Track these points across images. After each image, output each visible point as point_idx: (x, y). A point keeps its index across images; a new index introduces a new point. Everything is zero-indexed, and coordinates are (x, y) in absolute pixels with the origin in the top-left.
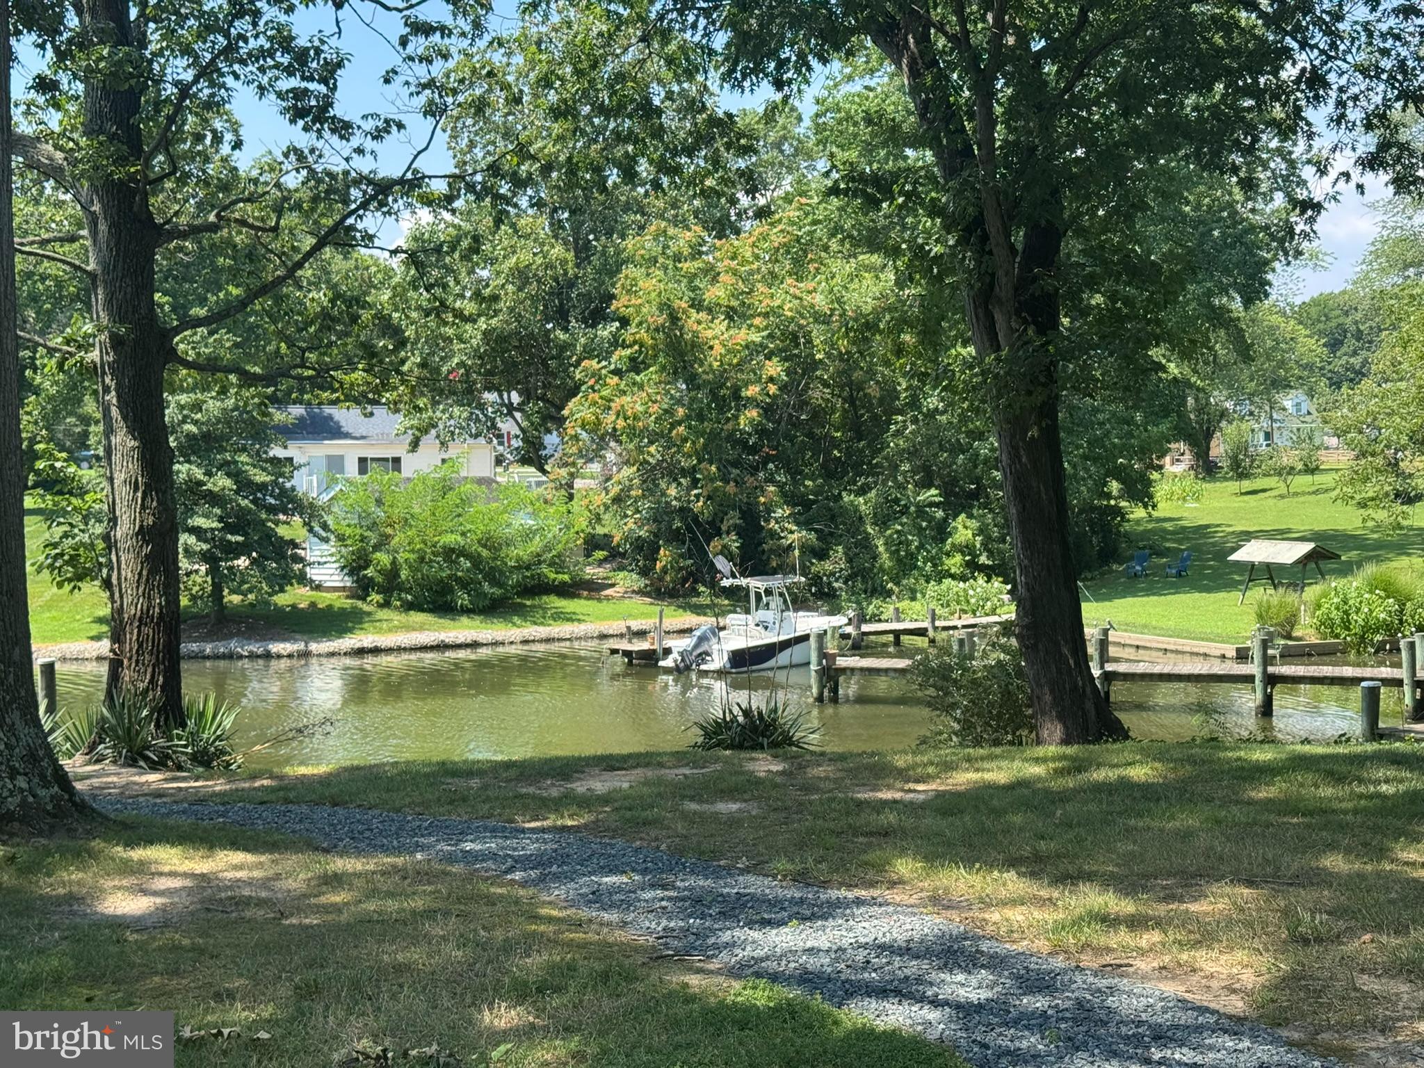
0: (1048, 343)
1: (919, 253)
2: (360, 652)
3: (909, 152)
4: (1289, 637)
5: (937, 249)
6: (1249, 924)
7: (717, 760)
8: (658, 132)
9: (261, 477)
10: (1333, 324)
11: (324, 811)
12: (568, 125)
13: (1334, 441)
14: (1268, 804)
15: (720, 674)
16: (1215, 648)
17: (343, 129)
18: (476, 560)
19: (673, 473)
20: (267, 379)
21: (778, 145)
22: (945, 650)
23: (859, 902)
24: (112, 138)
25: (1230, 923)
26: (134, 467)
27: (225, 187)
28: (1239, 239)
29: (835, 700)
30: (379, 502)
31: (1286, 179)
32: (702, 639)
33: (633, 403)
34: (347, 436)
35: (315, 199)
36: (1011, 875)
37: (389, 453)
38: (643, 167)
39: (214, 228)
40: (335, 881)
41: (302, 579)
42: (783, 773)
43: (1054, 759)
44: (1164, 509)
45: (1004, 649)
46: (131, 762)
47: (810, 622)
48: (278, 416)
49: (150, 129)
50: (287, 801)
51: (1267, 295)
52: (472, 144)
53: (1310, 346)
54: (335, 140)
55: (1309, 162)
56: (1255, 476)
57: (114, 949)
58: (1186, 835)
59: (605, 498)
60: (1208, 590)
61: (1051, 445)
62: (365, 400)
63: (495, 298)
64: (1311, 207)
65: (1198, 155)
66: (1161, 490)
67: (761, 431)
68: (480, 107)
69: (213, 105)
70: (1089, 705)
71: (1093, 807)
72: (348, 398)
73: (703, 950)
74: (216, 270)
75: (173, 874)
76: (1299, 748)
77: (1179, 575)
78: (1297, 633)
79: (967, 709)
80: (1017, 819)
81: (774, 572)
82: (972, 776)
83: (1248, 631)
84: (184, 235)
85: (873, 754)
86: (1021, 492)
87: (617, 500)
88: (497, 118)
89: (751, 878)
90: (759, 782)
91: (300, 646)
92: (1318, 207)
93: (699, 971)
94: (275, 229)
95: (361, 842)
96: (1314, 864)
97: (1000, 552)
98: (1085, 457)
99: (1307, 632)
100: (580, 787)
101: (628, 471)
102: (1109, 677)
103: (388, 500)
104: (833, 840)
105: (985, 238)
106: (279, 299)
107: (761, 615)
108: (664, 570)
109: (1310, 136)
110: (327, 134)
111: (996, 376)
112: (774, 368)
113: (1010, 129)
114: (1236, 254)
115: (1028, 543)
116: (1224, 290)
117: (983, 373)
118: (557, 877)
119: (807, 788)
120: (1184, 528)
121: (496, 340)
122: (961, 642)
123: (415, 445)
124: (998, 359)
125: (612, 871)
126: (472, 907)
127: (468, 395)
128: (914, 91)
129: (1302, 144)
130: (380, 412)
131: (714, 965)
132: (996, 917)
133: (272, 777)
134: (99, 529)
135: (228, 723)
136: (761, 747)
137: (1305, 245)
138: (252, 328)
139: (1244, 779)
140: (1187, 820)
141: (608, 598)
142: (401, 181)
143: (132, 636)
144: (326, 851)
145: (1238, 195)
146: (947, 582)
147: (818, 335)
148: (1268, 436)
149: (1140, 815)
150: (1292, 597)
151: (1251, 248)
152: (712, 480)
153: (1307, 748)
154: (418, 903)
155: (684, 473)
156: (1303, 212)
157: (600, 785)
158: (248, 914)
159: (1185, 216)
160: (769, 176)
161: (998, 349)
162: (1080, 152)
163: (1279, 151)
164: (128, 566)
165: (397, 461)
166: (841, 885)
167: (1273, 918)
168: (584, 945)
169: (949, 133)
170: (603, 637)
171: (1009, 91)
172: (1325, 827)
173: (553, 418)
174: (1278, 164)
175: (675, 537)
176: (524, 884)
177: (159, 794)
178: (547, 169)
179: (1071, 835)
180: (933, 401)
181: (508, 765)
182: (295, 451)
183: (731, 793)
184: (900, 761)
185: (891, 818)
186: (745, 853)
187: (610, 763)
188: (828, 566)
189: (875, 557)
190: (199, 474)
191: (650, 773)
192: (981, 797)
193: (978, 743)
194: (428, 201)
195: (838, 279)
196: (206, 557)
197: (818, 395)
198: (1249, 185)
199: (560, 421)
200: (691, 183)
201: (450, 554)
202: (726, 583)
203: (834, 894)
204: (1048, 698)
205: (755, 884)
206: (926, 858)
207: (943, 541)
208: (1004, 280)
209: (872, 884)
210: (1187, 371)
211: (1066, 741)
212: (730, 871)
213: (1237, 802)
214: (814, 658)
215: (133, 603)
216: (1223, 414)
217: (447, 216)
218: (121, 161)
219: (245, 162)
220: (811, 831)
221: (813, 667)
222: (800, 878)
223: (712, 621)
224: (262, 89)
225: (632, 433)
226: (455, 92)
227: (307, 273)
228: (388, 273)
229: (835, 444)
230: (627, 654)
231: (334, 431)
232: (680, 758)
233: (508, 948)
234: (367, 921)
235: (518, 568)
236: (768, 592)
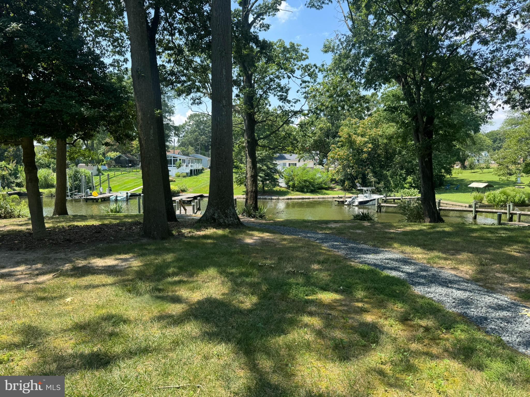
0: (430, 141)
1: (403, 122)
2: (288, 199)
3: (401, 102)
4: (481, 203)
5: (407, 121)
6: (471, 261)
7: (357, 222)
8: (349, 100)
9: (271, 167)
10: (494, 137)
11: (282, 227)
12: (332, 99)
13: (493, 162)
14: (476, 237)
15: (357, 206)
16: (464, 205)
17: (289, 102)
18: (310, 183)
19: (349, 167)
20: (273, 149)
21: (373, 102)
22: (405, 203)
23: (386, 251)
24: (248, 105)
25: (467, 261)
26: (250, 164)
27: (267, 113)
28: (474, 119)
29: (380, 212)
30: (292, 172)
31: (485, 106)
32: (353, 199)
33: (341, 153)
34: (287, 159)
35: (283, 115)
36: (419, 248)
37: (294, 163)
38: (346, 107)
39: (265, 121)
40: (285, 240)
41: (278, 185)
42: (370, 225)
43: (428, 226)
44: (454, 175)
45: (418, 203)
46: (249, 217)
47: (376, 196)
48: (275, 156)
49: (255, 103)
50: (276, 225)
51: (479, 131)
52: (312, 104)
53: (489, 142)
54: (287, 104)
55: (490, 103)
56: (475, 169)
57: (247, 249)
58: (457, 242)
59: (335, 171)
60: (464, 192)
61: (430, 162)
62: (291, 152)
63: (315, 133)
64: (492, 112)
65: (465, 102)
66: (453, 172)
67: (367, 159)
68: (314, 96)
69: (266, 98)
70: (436, 215)
71: (437, 236)
72: (288, 152)
73: (354, 258)
74: (265, 129)
75: (257, 236)
76: (483, 226)
77: (457, 189)
78: (483, 202)
79: (409, 215)
80: (420, 237)
81: (368, 186)
82: (410, 228)
83: (472, 202)
84: (260, 123)
85: (389, 223)
86: (423, 172)
87: (337, 172)
88: (317, 98)
89: (364, 245)
90: (365, 227)
91: (277, 197)
92: (493, 112)
93: (353, 262)
94: (276, 121)
95: (289, 233)
96: (486, 250)
97: (418, 184)
98: (437, 164)
99: (485, 202)
100: (329, 226)
101: (339, 166)
102: (440, 210)
103: (294, 171)
104: (380, 239)
105: (417, 119)
106: (276, 134)
107: (366, 195)
108: (346, 185)
109: (492, 97)
110: (286, 103)
111: (419, 147)
112: (370, 145)
113: (424, 97)
114: (472, 123)
115: (424, 182)
116: (469, 130)
117: (416, 147)
118: (325, 242)
119: (376, 229)
120: (458, 180)
121: (315, 141)
122: (408, 201)
123: (299, 161)
124: (419, 144)
125: (336, 242)
126: (310, 246)
127: (309, 151)
128: (403, 89)
129: (489, 98)
130: (293, 155)
131: (356, 261)
132: (415, 256)
133: (273, 220)
134: (244, 175)
135: (265, 210)
136: (365, 220)
137: (489, 120)
138: (271, 140)
139: (470, 232)
140: (458, 240)
141: (335, 191)
142: (299, 111)
143: (249, 194)
144: (283, 234)
145: (474, 110)
146: (405, 189)
147: (380, 140)
148: (478, 161)
149: (447, 238)
150: (482, 195)
151: (477, 121)
152: (357, 168)
153: (485, 226)
154: (300, 245)
155: (351, 167)
156: (489, 113)
157: (333, 225)
158: (269, 244)
159: (461, 114)
160: (371, 108)
161: (419, 142)
162: (439, 101)
163: (484, 101)
164: (249, 182)
165: (296, 164)
166: (382, 248)
167: (477, 260)
168: (330, 255)
169: (410, 98)
170: (334, 198)
171: (424, 89)
172: (489, 242)
173: (325, 156)
174: (483, 103)
175: (349, 179)
176: (319, 243)
177: (254, 222)
178: (327, 108)
179: (432, 241)
180: (404, 153)
181: (316, 221)
182: (278, 162)
183: (359, 229)
184: (395, 225)
185: (393, 235)
186: (362, 240)
187: (336, 222)
188: (380, 185)
189: (390, 184)
190: (261, 166)
191: (343, 224)
192: (412, 233)
193: (411, 221)
194: (304, 115)
195: (385, 128)
196: (262, 181)
197: (379, 152)
198: (477, 108)
199: (327, 157)
200: (356, 109)
201: (305, 181)
202: (359, 188)
203: (381, 249)
204: (427, 213)
205: (365, 246)
206: (400, 244)
207: (405, 181)
208: (421, 128)
209: (389, 248)
210: (460, 147)
211: (430, 222)
212: (359, 243)
213: (469, 236)
214: (376, 203)
215: (250, 188)
216: (468, 156)
217: (307, 117)
218: (250, 109)
219: (271, 109)
220: (376, 237)
221: (376, 205)
222: (374, 246)
223: (356, 196)
224: (275, 95)
225: (341, 159)
226: (310, 94)
227: (281, 129)
228: (295, 129)
229: (383, 161)
230: (338, 201)
231: (284, 158)
232: (349, 221)
233: (316, 254)
234: (291, 247)
235: (317, 184)
236: (367, 190)
